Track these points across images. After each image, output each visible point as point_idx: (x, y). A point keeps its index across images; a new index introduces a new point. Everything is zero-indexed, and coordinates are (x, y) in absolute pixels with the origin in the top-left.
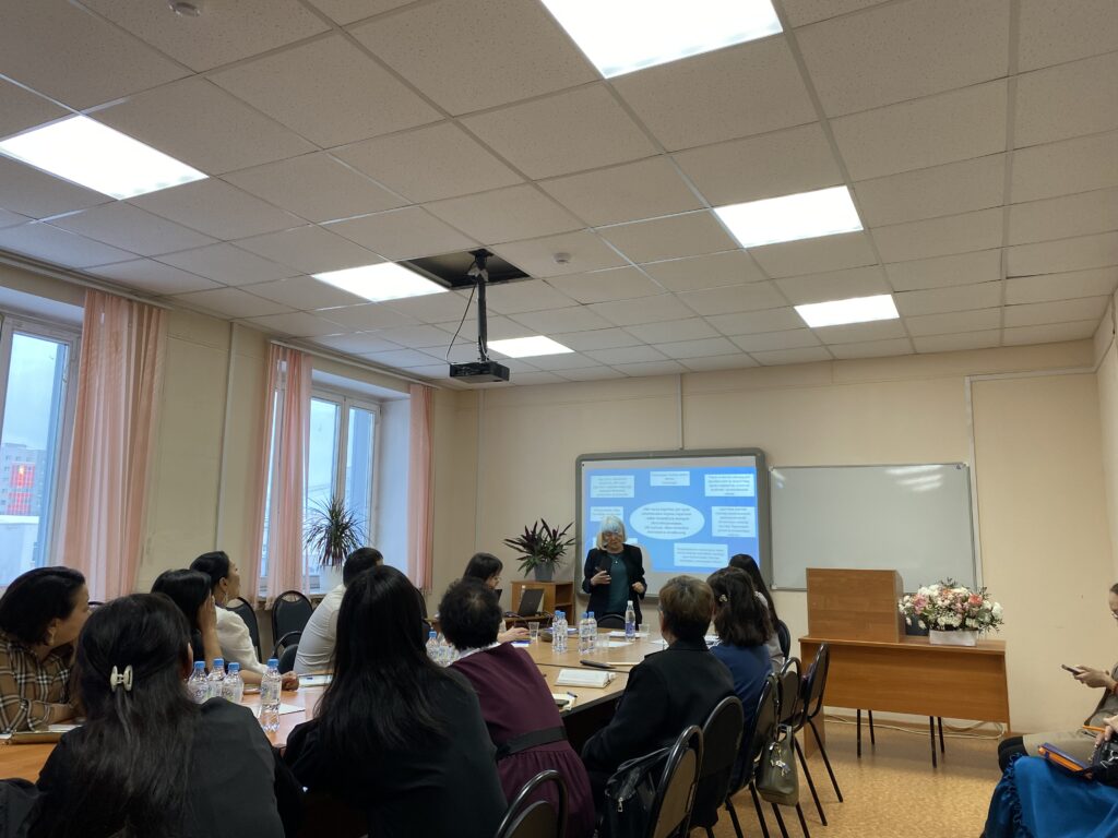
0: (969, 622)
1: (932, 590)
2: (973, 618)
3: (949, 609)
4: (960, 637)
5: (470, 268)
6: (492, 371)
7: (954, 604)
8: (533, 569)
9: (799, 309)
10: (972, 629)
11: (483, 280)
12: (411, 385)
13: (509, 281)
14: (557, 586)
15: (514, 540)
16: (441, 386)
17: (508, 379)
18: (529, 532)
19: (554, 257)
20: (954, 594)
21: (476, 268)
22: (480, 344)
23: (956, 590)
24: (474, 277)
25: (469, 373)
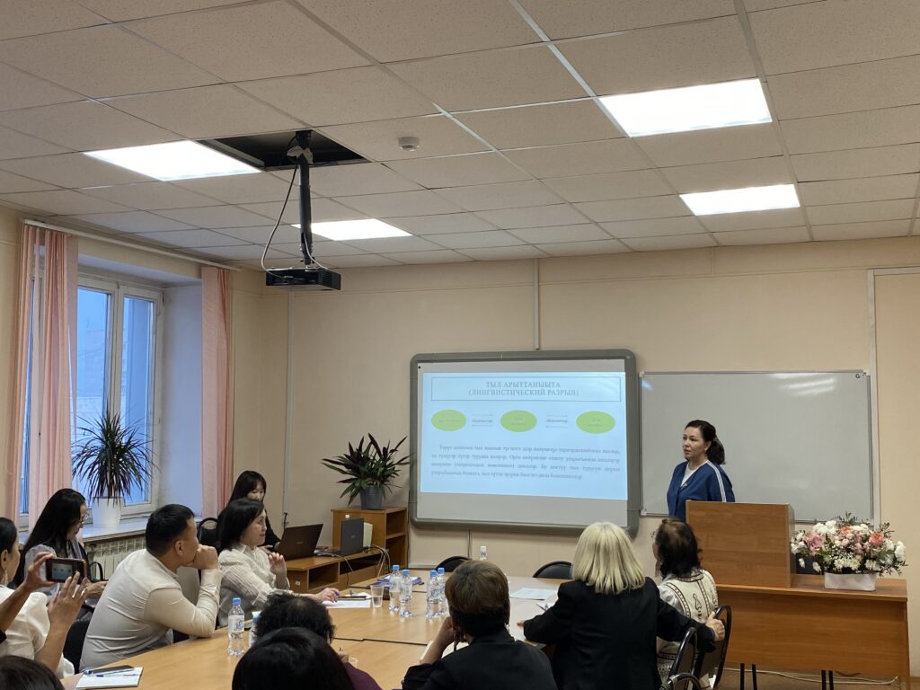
0: (869, 564)
1: (830, 528)
2: (874, 559)
3: (847, 549)
4: (858, 581)
5: (290, 146)
6: (320, 280)
7: (853, 544)
8: (359, 494)
9: (684, 197)
10: (872, 572)
11: (306, 161)
12: (203, 268)
13: (339, 162)
14: (388, 515)
15: (335, 460)
16: (240, 267)
17: (339, 289)
18: (355, 450)
19: (397, 142)
20: (853, 533)
21: (297, 147)
22: (303, 242)
23: (856, 528)
24: (295, 157)
25: (291, 282)
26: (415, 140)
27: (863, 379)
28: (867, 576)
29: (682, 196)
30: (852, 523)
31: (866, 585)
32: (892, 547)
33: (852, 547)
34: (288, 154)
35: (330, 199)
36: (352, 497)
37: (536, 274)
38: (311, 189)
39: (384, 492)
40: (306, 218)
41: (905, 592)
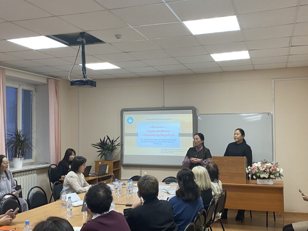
0: (271, 176)
1: (259, 164)
2: (273, 174)
3: (264, 171)
4: (268, 181)
5: (78, 37)
6: (89, 84)
7: (266, 170)
8: (104, 156)
9: (212, 55)
10: (272, 179)
11: (83, 42)
12: (49, 79)
13: (95, 43)
14: (114, 162)
15: (95, 144)
16: (62, 79)
17: (96, 87)
18: (102, 141)
19: (115, 36)
20: (266, 166)
21: (81, 38)
22: (83, 70)
23: (267, 164)
24: (80, 41)
25: (79, 85)
26: (121, 36)
27: (270, 115)
28: (271, 180)
29: (211, 55)
30: (266, 163)
31: (271, 183)
32: (279, 170)
33: (266, 171)
34: (77, 40)
35: (92, 55)
36: (102, 157)
37: (163, 81)
38: (85, 52)
39: (112, 155)
40: (84, 63)
41: (283, 185)
